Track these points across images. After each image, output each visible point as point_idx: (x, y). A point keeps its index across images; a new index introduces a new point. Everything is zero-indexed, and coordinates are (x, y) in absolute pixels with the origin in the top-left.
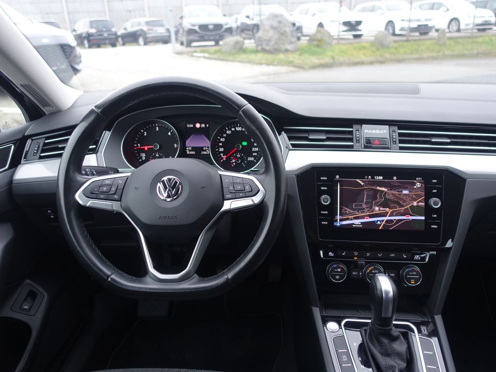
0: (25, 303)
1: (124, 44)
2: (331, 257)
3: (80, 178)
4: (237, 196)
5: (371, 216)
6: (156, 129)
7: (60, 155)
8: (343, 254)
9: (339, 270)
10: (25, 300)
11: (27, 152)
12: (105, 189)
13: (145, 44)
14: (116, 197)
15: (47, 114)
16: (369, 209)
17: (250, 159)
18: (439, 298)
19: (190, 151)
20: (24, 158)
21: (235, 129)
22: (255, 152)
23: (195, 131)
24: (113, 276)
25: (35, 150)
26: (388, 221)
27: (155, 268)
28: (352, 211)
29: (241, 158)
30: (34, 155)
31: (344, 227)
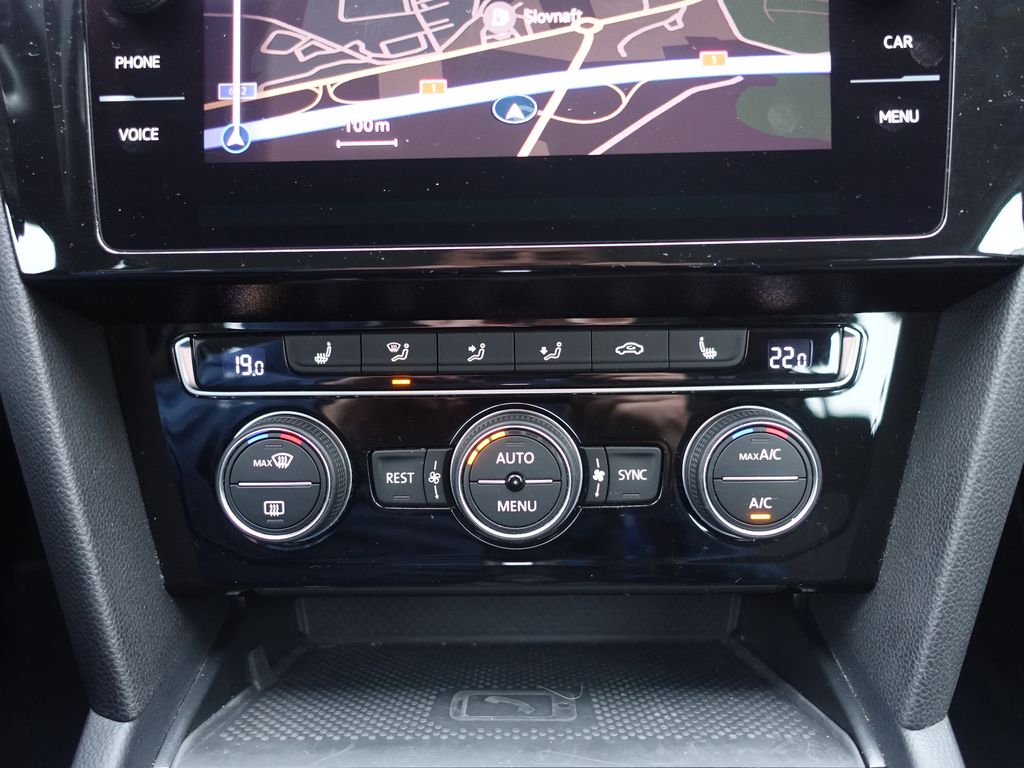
5: (457, 72)
8: (321, 359)
9: (283, 461)
16: (445, 24)
18: (936, 613)
26: (578, 101)
28: (329, 47)
31: (275, 157)
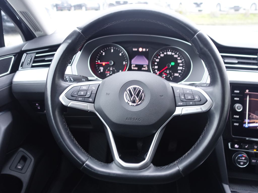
0: (19, 165)
1: (75, 10)
2: (237, 148)
3: (64, 84)
4: (188, 104)
6: (111, 51)
7: (48, 66)
8: (246, 147)
9: (243, 158)
10: (19, 162)
11: (23, 63)
12: (82, 93)
13: (86, 10)
14: (91, 100)
15: (37, 36)
17: (176, 75)
19: (134, 67)
20: (21, 66)
21: (167, 53)
22: (180, 70)
23: (138, 54)
24: (87, 162)
25: (29, 61)
27: (121, 158)
29: (170, 73)
30: (28, 64)
